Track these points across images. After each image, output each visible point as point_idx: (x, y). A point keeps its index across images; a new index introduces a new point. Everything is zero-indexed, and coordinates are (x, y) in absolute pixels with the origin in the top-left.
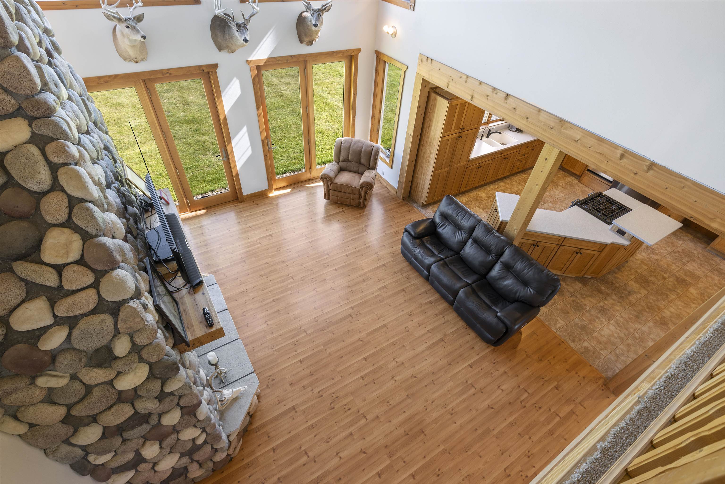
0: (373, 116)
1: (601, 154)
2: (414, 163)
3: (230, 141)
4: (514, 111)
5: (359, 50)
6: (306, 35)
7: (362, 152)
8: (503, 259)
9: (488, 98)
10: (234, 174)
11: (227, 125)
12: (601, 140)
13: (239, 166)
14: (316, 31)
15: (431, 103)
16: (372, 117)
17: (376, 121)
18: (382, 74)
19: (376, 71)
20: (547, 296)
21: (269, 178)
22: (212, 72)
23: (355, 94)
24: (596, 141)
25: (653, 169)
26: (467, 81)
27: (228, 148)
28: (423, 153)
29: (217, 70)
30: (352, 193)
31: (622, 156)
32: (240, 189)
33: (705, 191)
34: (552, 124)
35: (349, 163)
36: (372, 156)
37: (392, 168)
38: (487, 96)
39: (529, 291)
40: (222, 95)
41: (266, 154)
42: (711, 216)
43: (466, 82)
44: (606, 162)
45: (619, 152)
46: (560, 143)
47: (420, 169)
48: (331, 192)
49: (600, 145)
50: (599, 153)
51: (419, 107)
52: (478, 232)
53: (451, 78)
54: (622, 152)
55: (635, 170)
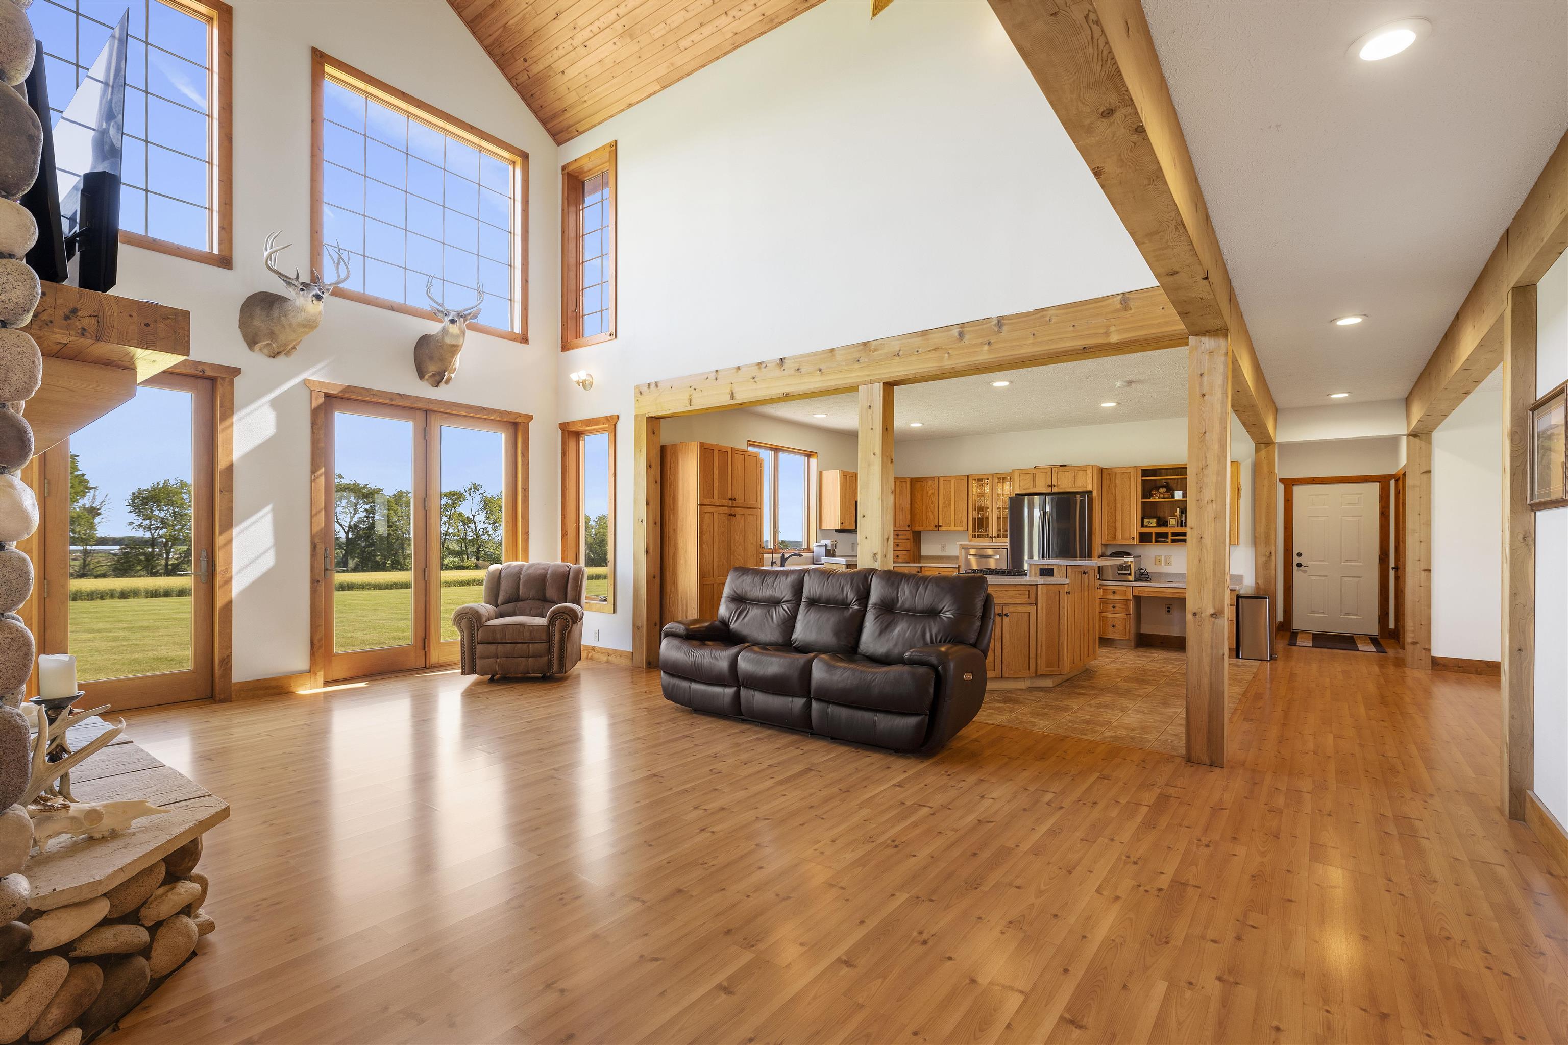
0: (564, 534)
1: (935, 349)
2: (658, 580)
3: (228, 525)
4: (798, 373)
5: (530, 418)
6: (431, 358)
7: (548, 576)
8: (874, 598)
9: (756, 380)
10: (219, 603)
11: (231, 490)
12: (925, 333)
13: (237, 586)
14: (454, 346)
15: (669, 460)
16: (563, 537)
17: (572, 543)
18: (574, 464)
19: (564, 454)
20: (979, 614)
21: (316, 642)
22: (223, 379)
23: (526, 490)
24: (921, 338)
25: (1004, 324)
26: (719, 377)
27: (220, 540)
28: (671, 555)
29: (236, 380)
30: (532, 642)
31: (961, 335)
32: (227, 661)
33: (1073, 307)
34: (857, 355)
35: (520, 603)
36: (570, 581)
37: (614, 612)
38: (753, 378)
39: (944, 618)
40: (235, 418)
41: (317, 578)
42: (1102, 331)
43: (716, 379)
44: (946, 355)
45: (955, 332)
46: (877, 372)
47: (673, 588)
48: (479, 648)
49: (928, 339)
50: (933, 350)
51: (649, 466)
52: (811, 588)
53: (693, 388)
54: (958, 330)
55: (986, 340)
